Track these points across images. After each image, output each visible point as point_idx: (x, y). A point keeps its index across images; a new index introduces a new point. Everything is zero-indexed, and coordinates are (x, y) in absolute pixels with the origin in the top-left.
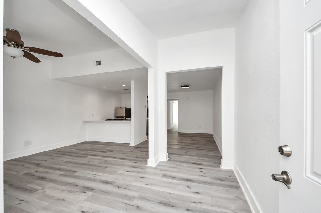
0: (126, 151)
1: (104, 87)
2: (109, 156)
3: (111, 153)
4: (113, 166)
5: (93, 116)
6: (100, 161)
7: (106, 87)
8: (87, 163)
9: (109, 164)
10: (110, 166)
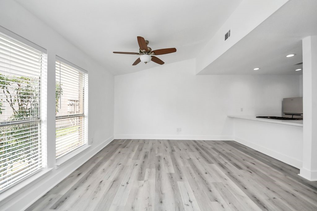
0: (279, 186)
1: (255, 69)
2: (240, 178)
3: (248, 174)
4: (226, 206)
5: (242, 110)
6: (219, 180)
8: (203, 172)
9: (225, 196)
10: (223, 201)
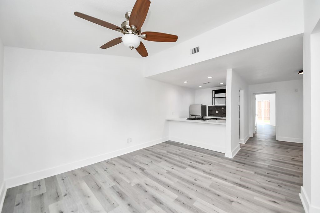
7: (187, 82)
